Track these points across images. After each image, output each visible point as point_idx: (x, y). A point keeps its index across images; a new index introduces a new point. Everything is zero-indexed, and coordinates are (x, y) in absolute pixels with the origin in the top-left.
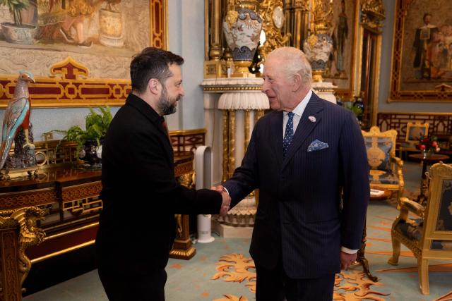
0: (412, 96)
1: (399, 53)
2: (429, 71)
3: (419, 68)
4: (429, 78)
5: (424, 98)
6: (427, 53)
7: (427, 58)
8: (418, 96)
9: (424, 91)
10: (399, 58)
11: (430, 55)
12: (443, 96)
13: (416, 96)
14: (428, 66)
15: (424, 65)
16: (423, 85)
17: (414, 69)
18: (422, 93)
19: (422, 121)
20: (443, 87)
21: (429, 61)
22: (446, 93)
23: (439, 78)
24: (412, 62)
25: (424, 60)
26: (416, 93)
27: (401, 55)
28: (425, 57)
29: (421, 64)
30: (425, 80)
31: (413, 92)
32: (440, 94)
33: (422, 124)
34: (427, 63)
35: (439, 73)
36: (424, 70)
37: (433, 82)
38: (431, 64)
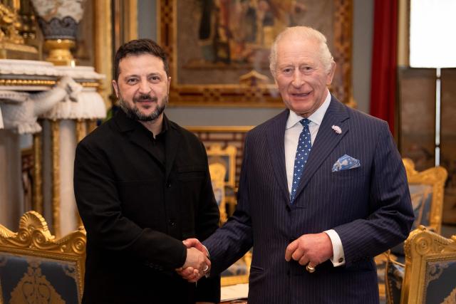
0: (200, 94)
1: (171, 9)
2: (226, 46)
3: (209, 42)
4: (227, 61)
5: (222, 99)
6: (221, 14)
7: (222, 22)
8: (212, 95)
9: (220, 86)
10: (171, 20)
11: (227, 17)
12: (253, 95)
13: (207, 95)
14: (224, 38)
15: (217, 36)
16: (218, 74)
17: (201, 43)
18: (217, 90)
19: (222, 144)
20: (253, 79)
21: (226, 28)
22: (259, 90)
23: (246, 61)
24: (196, 29)
25: (217, 26)
26: (207, 90)
27: (174, 15)
28: (218, 19)
29: (213, 33)
30: (222, 64)
31: (201, 88)
32: (249, 91)
33: (224, 148)
34: (222, 31)
35: (245, 53)
36: (217, 45)
37: (235, 69)
38: (229, 35)
